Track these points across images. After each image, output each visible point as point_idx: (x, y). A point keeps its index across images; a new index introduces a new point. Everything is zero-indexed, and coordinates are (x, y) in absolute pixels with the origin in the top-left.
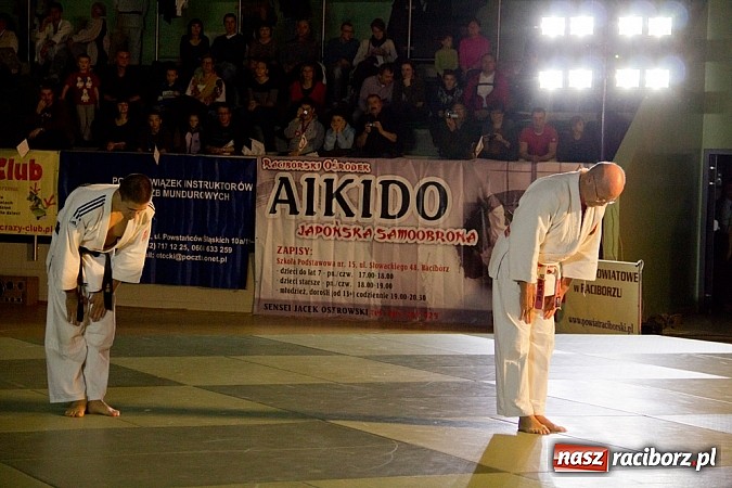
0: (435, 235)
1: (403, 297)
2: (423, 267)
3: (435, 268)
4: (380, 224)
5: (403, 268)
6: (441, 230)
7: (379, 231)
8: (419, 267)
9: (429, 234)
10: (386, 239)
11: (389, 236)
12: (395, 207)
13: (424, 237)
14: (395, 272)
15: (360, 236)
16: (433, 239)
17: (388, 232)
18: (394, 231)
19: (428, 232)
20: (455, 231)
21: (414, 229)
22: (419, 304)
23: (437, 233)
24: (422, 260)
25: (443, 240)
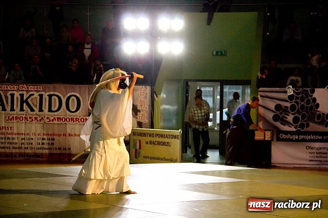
0: (75, 120)
1: (60, 149)
2: (69, 135)
3: (75, 135)
4: (48, 115)
5: (59, 135)
6: (78, 117)
7: (47, 118)
8: (67, 135)
9: (72, 119)
10: (51, 122)
11: (53, 120)
12: (55, 106)
13: (69, 121)
14: (56, 137)
15: (38, 121)
16: (74, 121)
17: (52, 118)
18: (55, 118)
19: (71, 118)
20: (84, 118)
21: (65, 117)
22: (67, 152)
23: (76, 119)
24: (69, 131)
25: (79, 122)
